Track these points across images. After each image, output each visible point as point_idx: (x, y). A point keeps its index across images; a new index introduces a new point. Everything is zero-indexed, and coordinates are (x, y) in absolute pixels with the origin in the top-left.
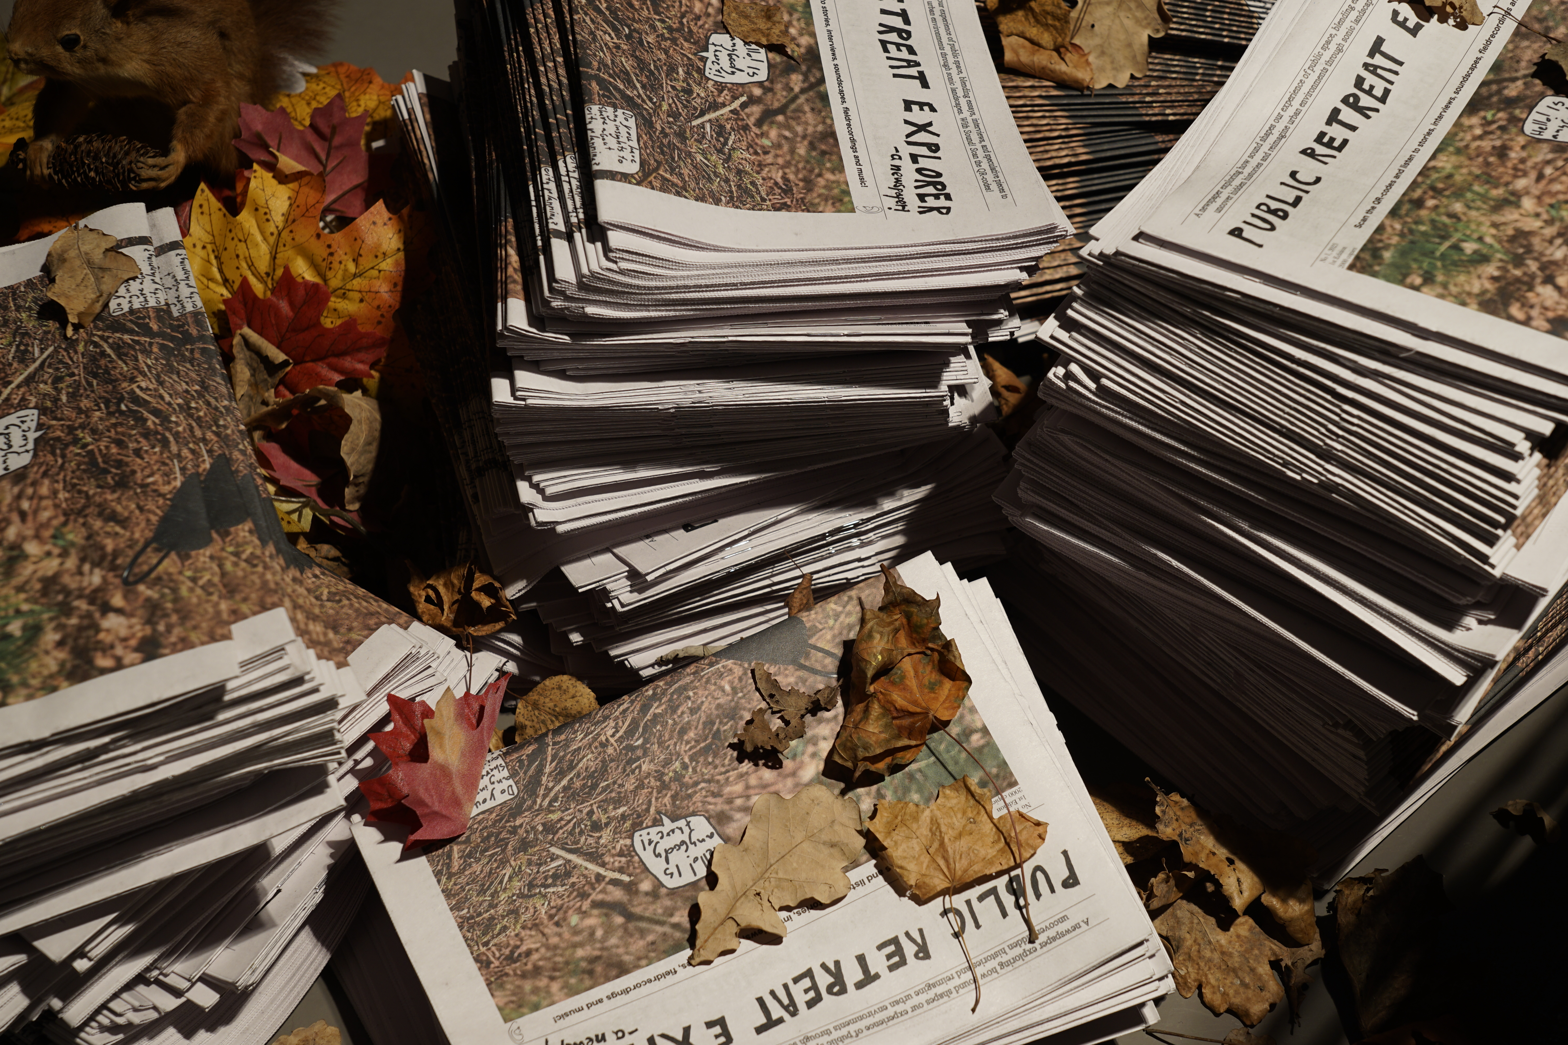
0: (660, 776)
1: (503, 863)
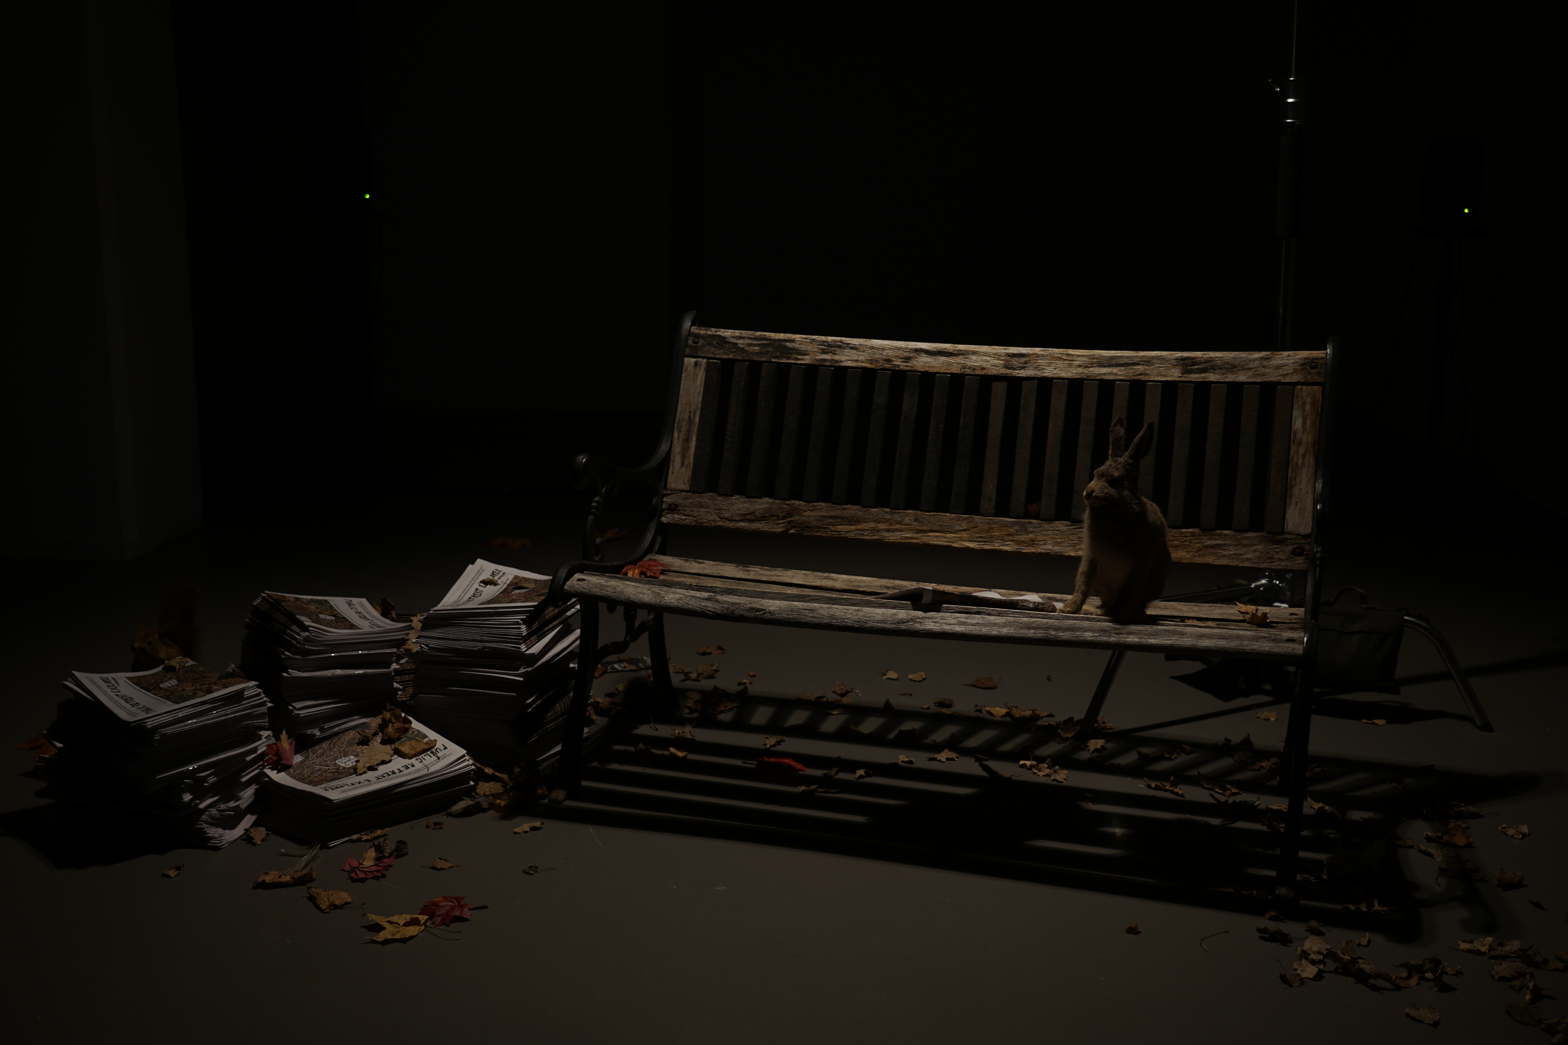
0: (339, 751)
1: (304, 770)
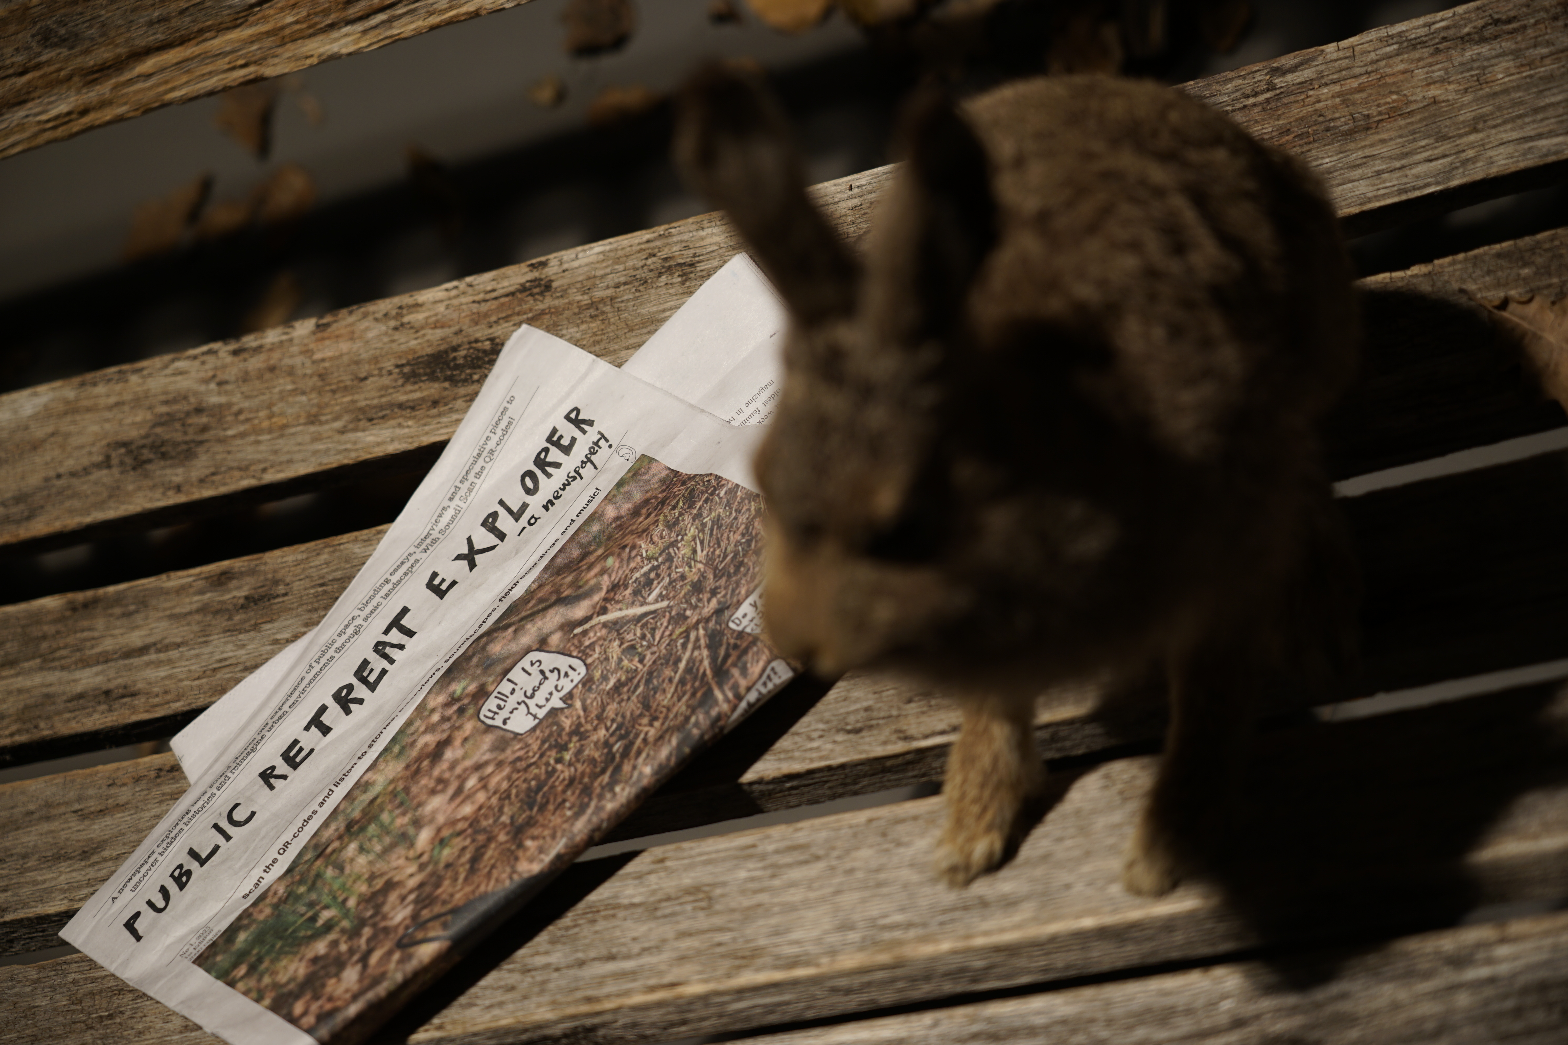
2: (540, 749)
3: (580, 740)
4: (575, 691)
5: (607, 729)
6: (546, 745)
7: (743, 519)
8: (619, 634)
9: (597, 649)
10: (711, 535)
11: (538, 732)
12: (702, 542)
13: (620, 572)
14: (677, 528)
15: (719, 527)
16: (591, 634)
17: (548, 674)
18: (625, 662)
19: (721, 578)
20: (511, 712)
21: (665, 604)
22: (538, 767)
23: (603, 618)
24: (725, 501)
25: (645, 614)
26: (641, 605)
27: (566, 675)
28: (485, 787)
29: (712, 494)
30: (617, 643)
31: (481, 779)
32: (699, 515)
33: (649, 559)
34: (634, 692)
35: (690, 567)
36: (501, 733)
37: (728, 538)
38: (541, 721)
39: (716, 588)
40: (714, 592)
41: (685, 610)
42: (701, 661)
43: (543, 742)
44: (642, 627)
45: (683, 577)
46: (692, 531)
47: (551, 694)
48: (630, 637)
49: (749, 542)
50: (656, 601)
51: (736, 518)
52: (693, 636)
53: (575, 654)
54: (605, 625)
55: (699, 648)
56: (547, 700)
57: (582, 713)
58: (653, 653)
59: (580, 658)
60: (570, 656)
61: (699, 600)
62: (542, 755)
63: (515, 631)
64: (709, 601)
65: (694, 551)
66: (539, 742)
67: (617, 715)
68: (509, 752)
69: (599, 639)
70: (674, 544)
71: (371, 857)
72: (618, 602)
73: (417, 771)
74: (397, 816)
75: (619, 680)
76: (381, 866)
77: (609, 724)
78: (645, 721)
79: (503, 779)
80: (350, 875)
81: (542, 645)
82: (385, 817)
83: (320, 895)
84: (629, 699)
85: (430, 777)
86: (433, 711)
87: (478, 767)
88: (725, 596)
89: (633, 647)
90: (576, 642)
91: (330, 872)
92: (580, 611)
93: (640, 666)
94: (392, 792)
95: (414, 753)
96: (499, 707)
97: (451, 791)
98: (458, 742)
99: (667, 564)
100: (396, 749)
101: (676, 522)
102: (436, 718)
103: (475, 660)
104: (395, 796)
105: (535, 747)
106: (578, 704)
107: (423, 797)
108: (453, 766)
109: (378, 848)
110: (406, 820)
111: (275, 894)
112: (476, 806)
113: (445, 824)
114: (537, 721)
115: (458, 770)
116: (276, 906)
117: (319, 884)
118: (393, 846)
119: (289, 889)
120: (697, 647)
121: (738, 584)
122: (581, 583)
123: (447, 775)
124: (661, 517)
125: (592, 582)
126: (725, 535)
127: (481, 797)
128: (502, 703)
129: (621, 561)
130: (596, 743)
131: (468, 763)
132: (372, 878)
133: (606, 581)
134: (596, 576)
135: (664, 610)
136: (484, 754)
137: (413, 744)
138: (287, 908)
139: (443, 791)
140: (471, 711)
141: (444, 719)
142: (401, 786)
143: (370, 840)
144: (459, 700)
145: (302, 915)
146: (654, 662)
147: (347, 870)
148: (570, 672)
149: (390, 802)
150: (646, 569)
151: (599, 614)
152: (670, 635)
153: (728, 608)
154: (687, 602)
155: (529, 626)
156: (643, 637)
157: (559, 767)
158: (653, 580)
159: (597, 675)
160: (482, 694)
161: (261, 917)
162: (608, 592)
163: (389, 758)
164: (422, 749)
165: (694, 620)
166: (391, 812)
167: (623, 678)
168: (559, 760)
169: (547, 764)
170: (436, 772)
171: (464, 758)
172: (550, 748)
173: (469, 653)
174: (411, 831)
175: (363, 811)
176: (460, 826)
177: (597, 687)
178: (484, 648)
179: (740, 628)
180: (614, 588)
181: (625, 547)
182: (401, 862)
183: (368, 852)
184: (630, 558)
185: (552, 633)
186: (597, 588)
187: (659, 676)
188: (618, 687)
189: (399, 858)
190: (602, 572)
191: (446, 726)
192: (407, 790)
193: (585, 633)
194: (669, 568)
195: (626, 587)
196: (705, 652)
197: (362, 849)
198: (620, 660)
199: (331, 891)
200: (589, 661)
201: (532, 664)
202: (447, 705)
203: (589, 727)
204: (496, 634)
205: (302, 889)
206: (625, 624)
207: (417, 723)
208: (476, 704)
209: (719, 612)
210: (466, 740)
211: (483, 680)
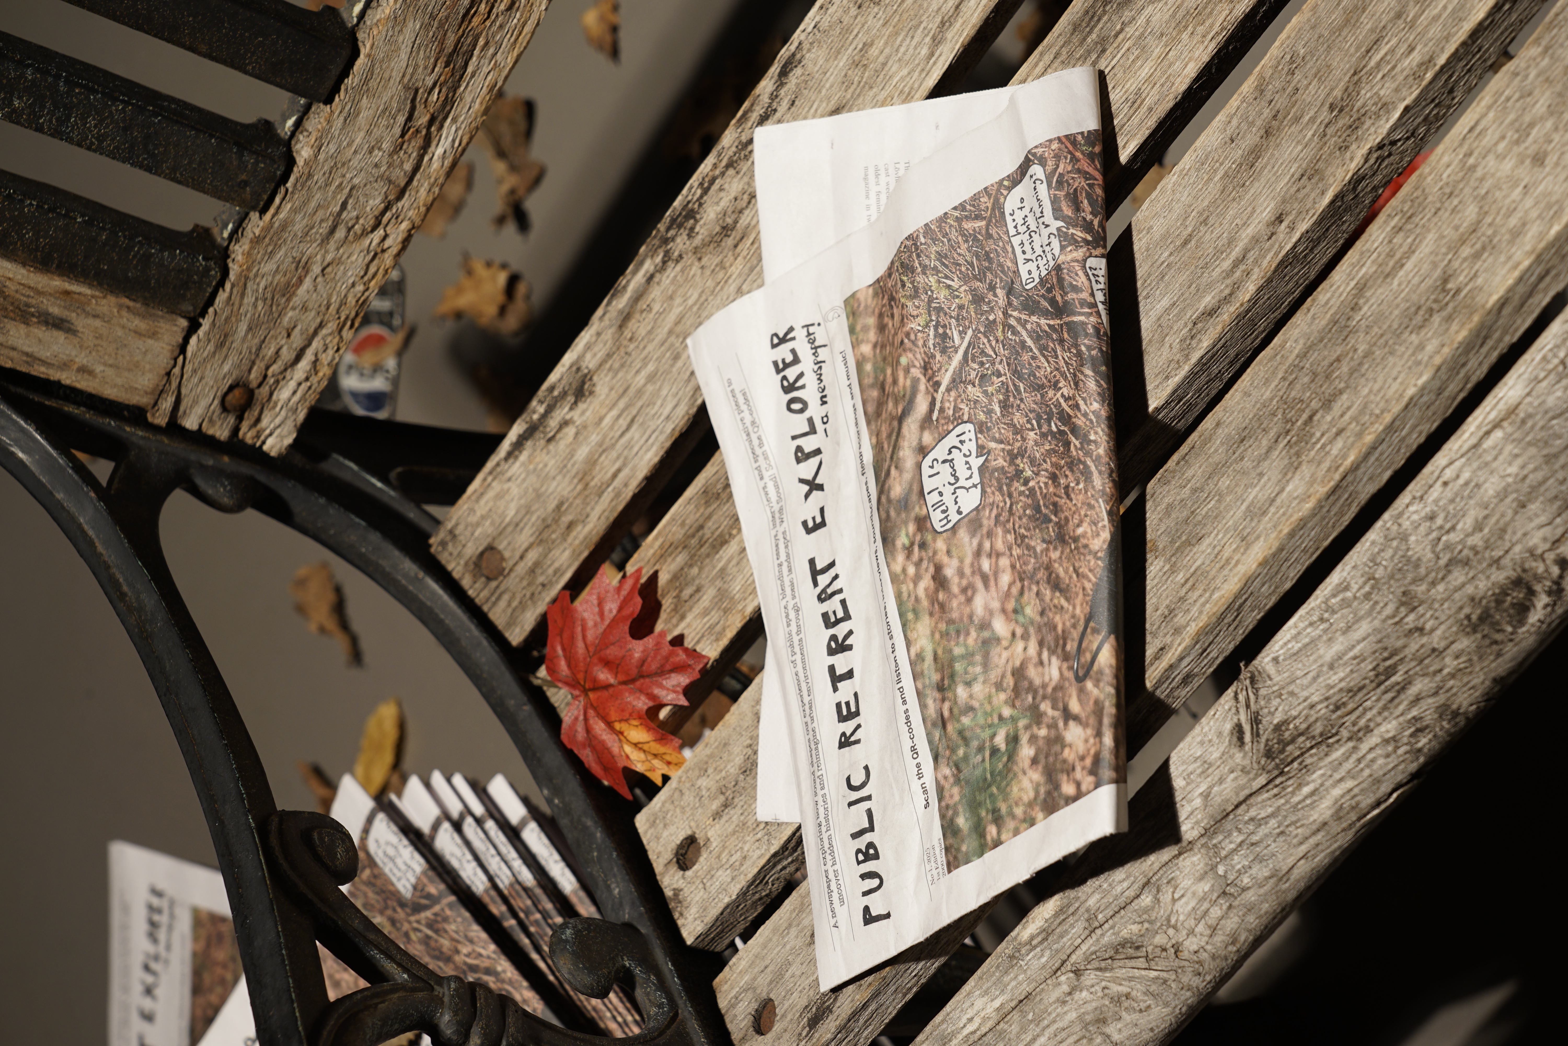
2: (1003, 495)
3: (1023, 457)
4: (980, 442)
5: (1033, 429)
6: (1005, 488)
7: (954, 235)
8: (964, 382)
9: (962, 406)
10: (946, 266)
11: (988, 490)
12: (947, 277)
13: (918, 356)
14: (921, 291)
15: (946, 257)
16: (947, 405)
17: (949, 458)
18: (990, 389)
19: (985, 276)
20: (956, 503)
21: (970, 332)
22: (1017, 503)
23: (942, 388)
24: (929, 241)
25: (966, 353)
26: (956, 352)
27: (962, 442)
28: (998, 555)
29: (917, 249)
30: (970, 387)
31: (990, 556)
32: (924, 268)
33: (927, 326)
34: (1019, 393)
35: (958, 297)
36: (966, 520)
37: (960, 255)
38: (982, 483)
39: (990, 284)
40: (992, 288)
41: (987, 319)
42: (1038, 325)
43: (1000, 489)
44: (973, 361)
45: (961, 307)
46: (932, 280)
47: (967, 463)
48: (973, 374)
49: (976, 239)
50: (962, 339)
51: (949, 240)
52: (1012, 322)
53: (951, 427)
54: (948, 390)
55: (1026, 321)
56: (970, 468)
57: (1002, 446)
58: (1000, 363)
59: (958, 425)
60: (949, 432)
61: (989, 302)
62: (1010, 496)
63: (896, 467)
64: (995, 295)
65: (949, 287)
66: (997, 493)
67: (1027, 416)
68: (985, 522)
69: (955, 400)
70: (931, 300)
71: (981, 679)
72: (939, 369)
73: (942, 606)
74: (965, 640)
75: (1000, 402)
76: (994, 675)
77: (1029, 426)
78: (1051, 393)
79: (1004, 537)
80: (982, 705)
81: (923, 451)
82: (958, 651)
83: (978, 737)
84: (1022, 400)
85: (956, 596)
86: (904, 570)
87: (978, 553)
88: (1001, 281)
89: (983, 376)
90: (943, 421)
91: (966, 720)
92: (921, 406)
93: (1003, 378)
94: (942, 636)
95: (925, 603)
96: (944, 512)
97: (979, 585)
98: (945, 559)
99: (942, 314)
100: (910, 616)
101: (916, 289)
102: (911, 570)
103: (893, 514)
104: (948, 634)
105: (998, 497)
106: (993, 445)
107: (967, 610)
108: (961, 573)
109: (978, 669)
110: (973, 634)
111: (946, 778)
112: (1009, 570)
113: (1003, 603)
114: (979, 486)
115: (968, 571)
116: (957, 781)
117: (968, 734)
118: (986, 656)
119: (951, 764)
120: (1023, 324)
121: (1001, 265)
122: (902, 393)
123: (964, 582)
124: (903, 300)
125: (908, 383)
126: (955, 255)
127: (1004, 562)
128: (944, 508)
129: (910, 350)
130: (1036, 443)
131: (968, 560)
132: (999, 686)
133: (916, 372)
134: (905, 378)
135: (975, 336)
136: (971, 543)
137: (917, 599)
138: (966, 772)
139: (974, 591)
140: (929, 537)
141: (918, 564)
142: (943, 626)
143: (966, 673)
144: (912, 544)
145: (983, 760)
146: (1008, 364)
147: (976, 704)
148: (962, 438)
149: (949, 641)
150: (932, 333)
151: (936, 391)
152: (997, 341)
153: (1013, 282)
154: (982, 315)
155: (901, 454)
156: (982, 364)
157: (1031, 484)
158: (945, 332)
159: (982, 417)
160: (922, 523)
161: (957, 798)
162: (925, 375)
163: (912, 626)
164: (927, 596)
165: (1001, 316)
166: (957, 644)
167: (1001, 397)
168: (1026, 482)
169: (1021, 493)
170: (955, 589)
171: (961, 561)
172: (1009, 486)
173: (884, 516)
174: (986, 634)
175: (936, 670)
176: (1015, 591)
177: (991, 421)
178: (889, 501)
179: (1037, 280)
180: (926, 368)
181: (902, 342)
182: (1005, 655)
183: (975, 679)
184: (914, 343)
185: (920, 439)
186: (915, 382)
187: (1023, 366)
188: (1005, 406)
189: (1000, 656)
190: (907, 371)
191: (925, 564)
192: (951, 622)
193: (942, 410)
194: (946, 314)
195: (933, 356)
196: (1034, 318)
197: (968, 684)
198: (985, 393)
199: (982, 728)
200: (966, 418)
201: (932, 467)
202: (908, 556)
203: (1018, 444)
204: (887, 486)
205: (961, 752)
206: (961, 373)
207: (904, 588)
208: (927, 530)
209: (1010, 292)
210: (948, 552)
211: (913, 515)
